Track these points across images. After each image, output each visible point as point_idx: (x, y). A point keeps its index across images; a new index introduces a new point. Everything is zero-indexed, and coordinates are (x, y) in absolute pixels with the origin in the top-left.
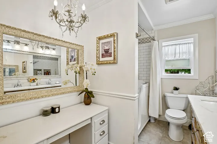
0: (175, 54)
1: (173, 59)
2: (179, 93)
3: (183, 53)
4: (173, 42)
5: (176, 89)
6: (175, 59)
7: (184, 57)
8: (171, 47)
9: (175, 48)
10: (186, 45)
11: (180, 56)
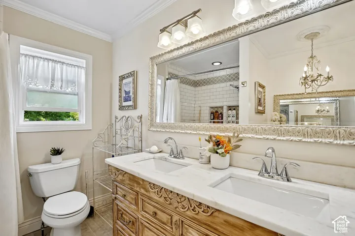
0: (53, 80)
1: (48, 88)
2: (63, 160)
3: (68, 82)
4: (47, 55)
5: (57, 152)
6: (52, 90)
7: (69, 89)
8: (44, 64)
9: (52, 67)
10: (73, 68)
11: (62, 86)
